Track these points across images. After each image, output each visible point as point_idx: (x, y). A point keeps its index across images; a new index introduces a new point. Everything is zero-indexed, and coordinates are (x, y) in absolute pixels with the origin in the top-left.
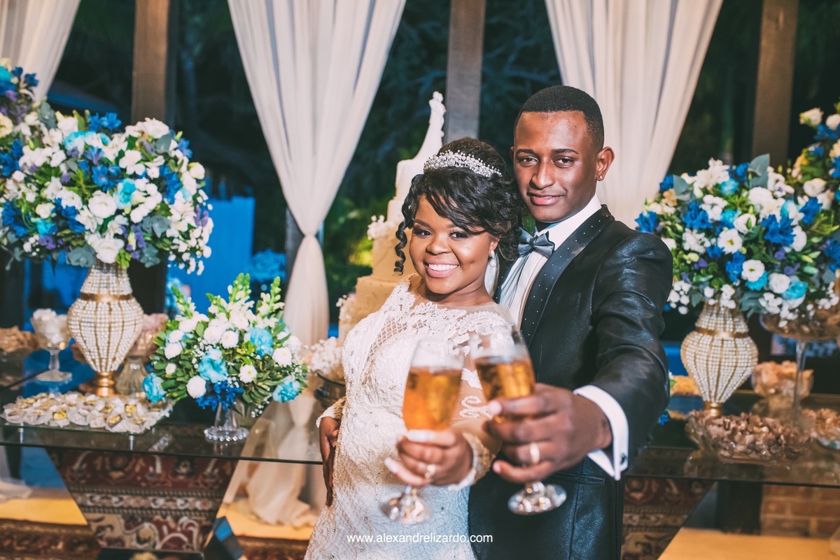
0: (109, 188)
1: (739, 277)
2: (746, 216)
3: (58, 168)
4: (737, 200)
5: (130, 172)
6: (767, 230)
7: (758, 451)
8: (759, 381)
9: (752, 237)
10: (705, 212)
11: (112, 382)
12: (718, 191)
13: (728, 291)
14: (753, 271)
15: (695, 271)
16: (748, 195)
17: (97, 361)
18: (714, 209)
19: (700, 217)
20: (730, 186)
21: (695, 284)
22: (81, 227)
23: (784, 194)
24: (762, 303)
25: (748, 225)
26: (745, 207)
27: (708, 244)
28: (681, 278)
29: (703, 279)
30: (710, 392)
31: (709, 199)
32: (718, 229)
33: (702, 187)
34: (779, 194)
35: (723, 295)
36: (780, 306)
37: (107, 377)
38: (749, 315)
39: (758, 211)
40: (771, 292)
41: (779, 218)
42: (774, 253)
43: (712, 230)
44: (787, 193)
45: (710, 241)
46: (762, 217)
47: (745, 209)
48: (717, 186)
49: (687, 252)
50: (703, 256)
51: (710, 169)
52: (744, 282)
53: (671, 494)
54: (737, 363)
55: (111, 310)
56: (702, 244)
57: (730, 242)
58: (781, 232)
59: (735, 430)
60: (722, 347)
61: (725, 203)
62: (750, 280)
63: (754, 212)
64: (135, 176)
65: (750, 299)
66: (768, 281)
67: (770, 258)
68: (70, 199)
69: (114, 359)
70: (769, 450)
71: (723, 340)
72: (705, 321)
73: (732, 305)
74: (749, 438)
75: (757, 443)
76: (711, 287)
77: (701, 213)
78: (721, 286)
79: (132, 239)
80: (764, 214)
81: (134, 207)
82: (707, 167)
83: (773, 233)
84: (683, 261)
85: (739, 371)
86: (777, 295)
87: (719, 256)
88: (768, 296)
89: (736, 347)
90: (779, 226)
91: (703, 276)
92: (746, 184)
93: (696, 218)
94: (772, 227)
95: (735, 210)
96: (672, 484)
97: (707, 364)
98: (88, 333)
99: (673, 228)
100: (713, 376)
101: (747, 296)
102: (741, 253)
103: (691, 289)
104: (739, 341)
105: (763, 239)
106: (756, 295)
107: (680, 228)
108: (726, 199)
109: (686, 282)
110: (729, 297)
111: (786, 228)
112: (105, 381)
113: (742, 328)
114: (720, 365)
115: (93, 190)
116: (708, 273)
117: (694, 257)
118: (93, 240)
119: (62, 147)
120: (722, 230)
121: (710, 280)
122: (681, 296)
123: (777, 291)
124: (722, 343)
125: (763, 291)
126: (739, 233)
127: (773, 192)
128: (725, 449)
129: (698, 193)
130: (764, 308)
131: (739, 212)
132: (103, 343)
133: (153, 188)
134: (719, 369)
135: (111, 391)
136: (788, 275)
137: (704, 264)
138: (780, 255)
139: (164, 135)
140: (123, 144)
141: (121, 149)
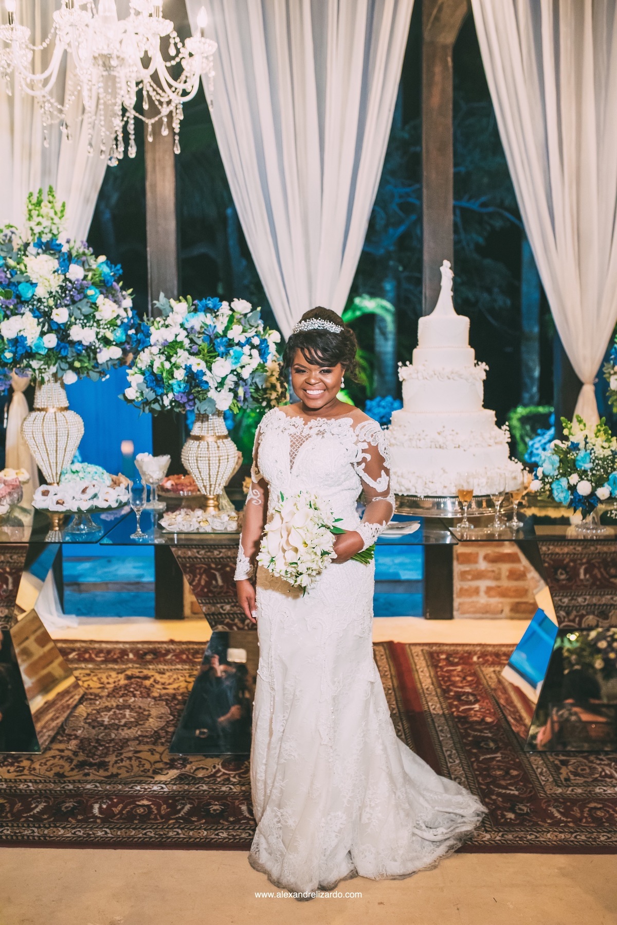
0: (226, 354)
3: (181, 342)
5: (236, 341)
11: (216, 503)
17: (208, 486)
22: (206, 385)
37: (213, 499)
55: (218, 447)
64: (239, 344)
68: (197, 364)
69: (219, 485)
79: (241, 392)
81: (242, 367)
98: (203, 465)
112: (211, 502)
115: (215, 357)
118: (212, 394)
119: (182, 325)
132: (213, 472)
133: (255, 352)
135: (217, 509)
139: (249, 310)
140: (225, 320)
141: (226, 325)
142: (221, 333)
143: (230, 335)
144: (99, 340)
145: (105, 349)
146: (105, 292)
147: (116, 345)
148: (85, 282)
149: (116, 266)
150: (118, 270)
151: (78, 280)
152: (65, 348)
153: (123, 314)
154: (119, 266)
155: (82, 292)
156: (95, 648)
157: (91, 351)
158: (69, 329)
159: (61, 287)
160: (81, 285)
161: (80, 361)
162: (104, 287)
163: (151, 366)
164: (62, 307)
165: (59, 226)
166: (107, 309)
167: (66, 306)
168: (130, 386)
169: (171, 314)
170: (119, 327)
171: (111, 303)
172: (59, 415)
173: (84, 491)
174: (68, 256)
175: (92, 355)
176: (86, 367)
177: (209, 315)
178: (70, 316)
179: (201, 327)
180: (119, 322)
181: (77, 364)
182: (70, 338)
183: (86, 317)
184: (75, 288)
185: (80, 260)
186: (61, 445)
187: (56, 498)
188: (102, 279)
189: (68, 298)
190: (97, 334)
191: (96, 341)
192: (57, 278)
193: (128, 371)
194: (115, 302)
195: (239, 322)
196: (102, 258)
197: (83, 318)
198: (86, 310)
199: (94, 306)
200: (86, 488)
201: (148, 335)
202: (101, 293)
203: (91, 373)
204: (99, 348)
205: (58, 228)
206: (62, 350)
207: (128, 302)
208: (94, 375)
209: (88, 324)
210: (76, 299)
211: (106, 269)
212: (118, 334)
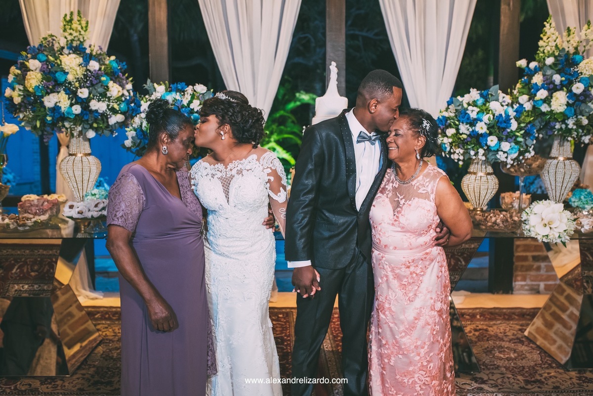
1: (486, 144)
2: (488, 115)
4: (484, 108)
6: (498, 121)
7: (498, 225)
8: (504, 202)
9: (491, 125)
10: (469, 114)
12: (474, 104)
13: (481, 151)
14: (492, 141)
15: (465, 143)
16: (489, 105)
18: (473, 113)
19: (466, 117)
20: (481, 101)
21: (465, 149)
23: (507, 103)
24: (498, 156)
25: (489, 119)
26: (488, 111)
27: (471, 130)
28: (459, 147)
29: (469, 147)
30: (476, 203)
31: (470, 108)
32: (475, 122)
33: (467, 102)
34: (503, 104)
35: (479, 153)
36: (507, 158)
38: (492, 163)
39: (494, 112)
40: (502, 151)
41: (504, 115)
42: (502, 132)
43: (473, 123)
44: (508, 103)
45: (472, 128)
46: (496, 115)
47: (488, 112)
48: (474, 101)
49: (461, 134)
50: (469, 136)
51: (471, 93)
52: (488, 147)
53: (461, 265)
54: (488, 187)
56: (468, 130)
57: (481, 128)
58: (505, 122)
59: (487, 217)
60: (480, 180)
61: (478, 110)
62: (491, 145)
63: (492, 113)
65: (493, 155)
66: (500, 146)
67: (500, 135)
70: (503, 224)
71: (481, 177)
72: (472, 168)
73: (484, 158)
74: (493, 219)
75: (497, 221)
76: (473, 150)
77: (467, 115)
78: (478, 150)
80: (497, 114)
82: (469, 92)
83: (501, 123)
84: (460, 138)
85: (489, 191)
86: (504, 152)
87: (476, 135)
88: (500, 153)
89: (487, 179)
90: (504, 119)
91: (469, 145)
92: (488, 100)
93: (464, 117)
94: (501, 120)
95: (483, 113)
96: (462, 260)
97: (474, 189)
99: (455, 124)
100: (477, 195)
101: (491, 154)
102: (486, 133)
103: (464, 152)
104: (489, 177)
105: (497, 126)
106: (496, 153)
107: (457, 123)
108: (479, 108)
109: (461, 149)
110: (482, 154)
111: (508, 120)
113: (490, 169)
114: (480, 189)
116: (472, 144)
117: (464, 136)
120: (477, 123)
121: (473, 147)
122: (459, 156)
123: (504, 150)
124: (481, 178)
125: (498, 150)
126: (485, 123)
127: (501, 103)
128: (483, 225)
129: (465, 106)
130: (499, 159)
131: (485, 114)
134: (480, 191)
136: (510, 143)
137: (469, 139)
138: (505, 133)
139: (205, 91)
140: (189, 98)
141: (189, 99)
142: (186, 105)
143: (192, 106)
144: (109, 109)
145: (113, 116)
146: (114, 79)
147: (121, 113)
148: (100, 72)
149: (122, 63)
150: (124, 66)
151: (95, 71)
152: (87, 114)
153: (126, 93)
154: (124, 63)
155: (98, 79)
156: (112, 311)
157: (104, 117)
158: (89, 102)
159: (84, 75)
160: (97, 73)
161: (97, 123)
162: (113, 76)
163: (141, 126)
164: (85, 88)
165: (84, 36)
166: (115, 90)
167: (88, 87)
168: (128, 139)
169: (154, 93)
170: (123, 102)
171: (118, 86)
172: (84, 159)
173: (96, 206)
174: (89, 56)
175: (105, 120)
176: (101, 127)
177: (178, 94)
178: (90, 93)
179: (173, 101)
180: (123, 99)
181: (95, 125)
182: (90, 108)
183: (101, 94)
184: (93, 76)
185: (98, 58)
186: (86, 177)
187: (77, 210)
188: (112, 71)
189: (88, 82)
190: (108, 106)
191: (108, 110)
192: (82, 69)
193: (127, 129)
194: (120, 85)
195: (198, 98)
196: (113, 58)
197: (98, 95)
198: (101, 90)
199: (107, 88)
200: (98, 203)
201: (140, 106)
202: (111, 80)
203: (105, 131)
204: (109, 115)
205: (83, 38)
206: (85, 116)
207: (129, 86)
208: (107, 132)
209: (102, 100)
210: (94, 83)
211: (115, 65)
212: (122, 107)
